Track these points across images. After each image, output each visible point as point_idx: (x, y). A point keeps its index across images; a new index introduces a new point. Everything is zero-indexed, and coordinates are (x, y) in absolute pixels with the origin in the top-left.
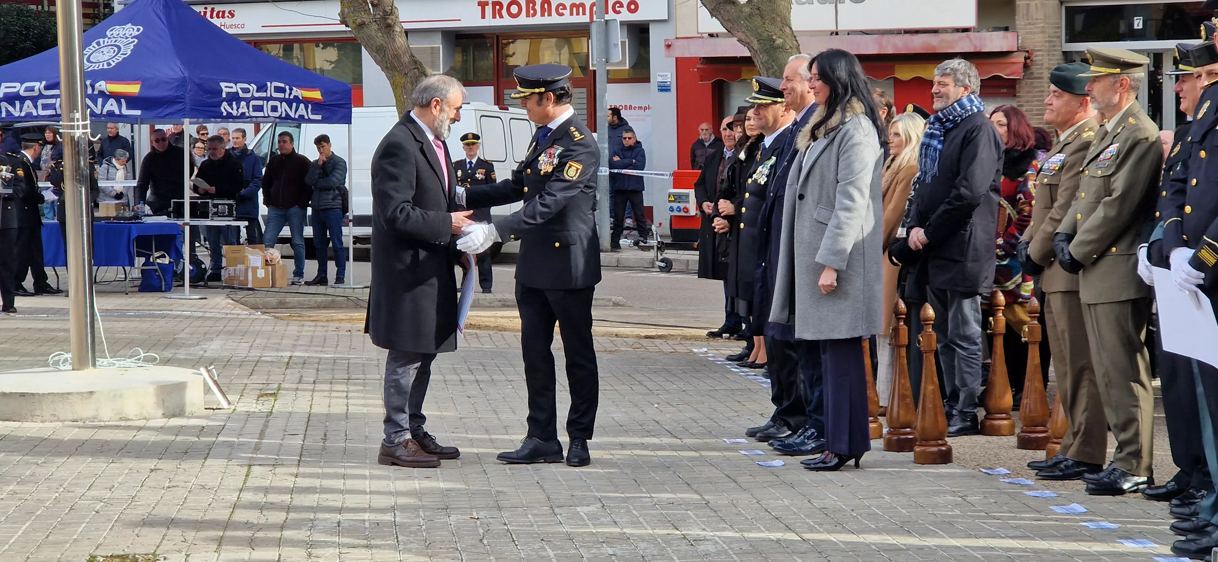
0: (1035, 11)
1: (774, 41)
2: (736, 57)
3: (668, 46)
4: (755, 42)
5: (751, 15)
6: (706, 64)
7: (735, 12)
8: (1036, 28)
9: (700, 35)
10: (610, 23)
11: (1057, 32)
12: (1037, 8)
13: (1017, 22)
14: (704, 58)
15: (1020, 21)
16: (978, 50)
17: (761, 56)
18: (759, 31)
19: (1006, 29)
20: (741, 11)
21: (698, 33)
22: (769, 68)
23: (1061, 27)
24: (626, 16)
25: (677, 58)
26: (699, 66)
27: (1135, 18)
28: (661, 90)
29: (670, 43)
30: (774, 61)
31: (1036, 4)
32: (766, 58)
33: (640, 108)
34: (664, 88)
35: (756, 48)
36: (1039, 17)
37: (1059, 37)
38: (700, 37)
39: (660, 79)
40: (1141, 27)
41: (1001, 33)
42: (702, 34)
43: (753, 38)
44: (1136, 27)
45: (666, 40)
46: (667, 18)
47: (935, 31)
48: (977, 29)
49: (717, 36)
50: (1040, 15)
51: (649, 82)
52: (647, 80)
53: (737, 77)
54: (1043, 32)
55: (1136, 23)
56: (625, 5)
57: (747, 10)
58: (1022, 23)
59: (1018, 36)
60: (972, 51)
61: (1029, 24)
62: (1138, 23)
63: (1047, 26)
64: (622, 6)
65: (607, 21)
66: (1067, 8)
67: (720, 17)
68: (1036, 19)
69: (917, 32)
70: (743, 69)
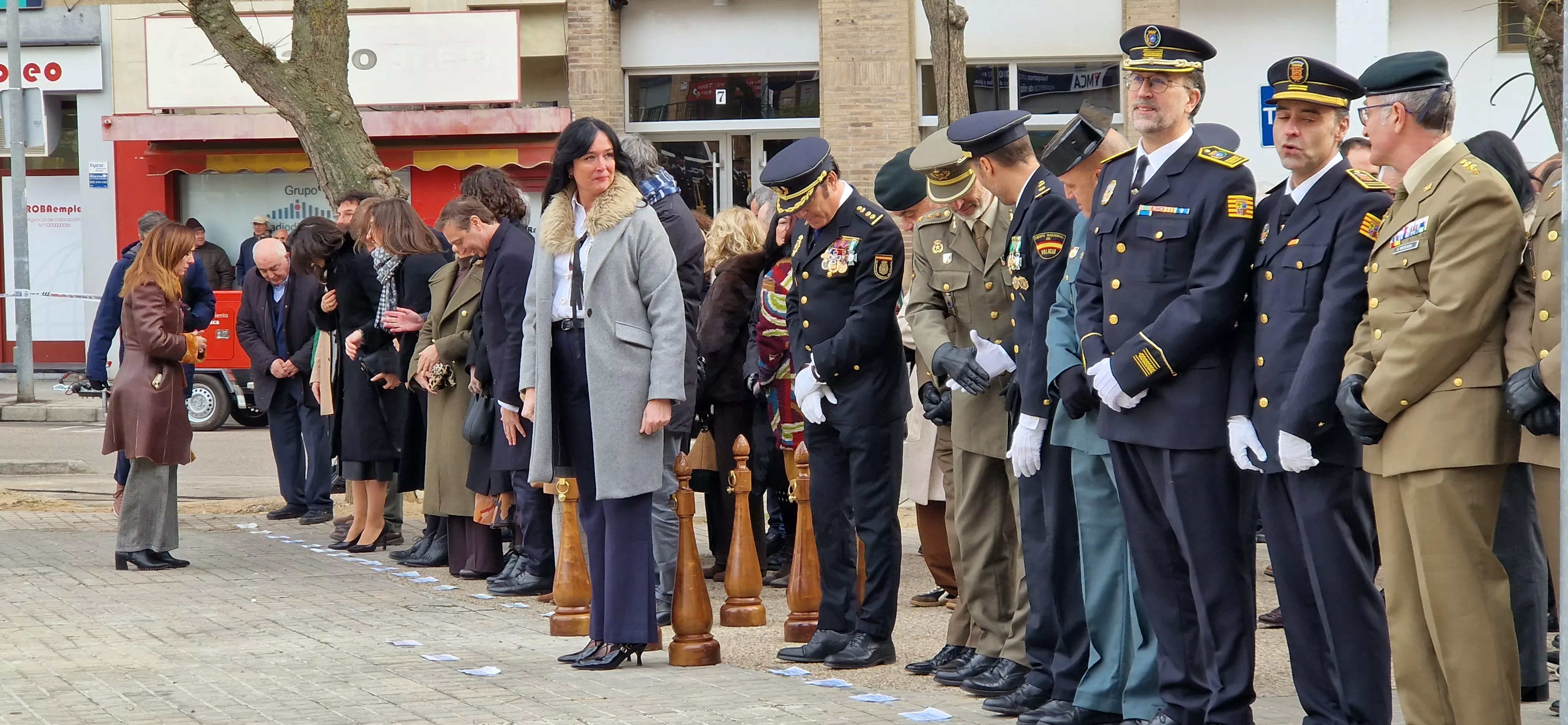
0: (592, 82)
1: (329, 113)
2: (202, 141)
3: (108, 126)
4: (303, 115)
5: (296, 79)
6: (158, 149)
7: (275, 74)
8: (595, 102)
9: (151, 111)
10: (28, 93)
11: (619, 109)
12: (595, 78)
13: (570, 96)
14: (152, 142)
15: (574, 94)
16: (522, 131)
17: (311, 134)
18: (309, 100)
19: (555, 104)
20: (283, 74)
21: (149, 108)
22: (322, 150)
23: (624, 102)
24: (43, 84)
25: (115, 142)
26: (147, 153)
27: (717, 91)
28: (95, 185)
29: (110, 122)
30: (328, 141)
31: (594, 73)
32: (319, 136)
33: (63, 209)
34: (98, 183)
35: (303, 123)
36: (598, 90)
37: (622, 115)
38: (151, 114)
39: (93, 171)
40: (724, 102)
41: (552, 109)
42: (154, 109)
43: (299, 110)
44: (718, 102)
45: (104, 118)
46: (101, 88)
47: (465, 107)
48: (519, 105)
49: (173, 113)
50: (600, 87)
51: (78, 174)
52: (75, 172)
53: (199, 167)
54: (604, 109)
55: (718, 97)
56: (42, 70)
57: (291, 71)
58: (578, 97)
59: (571, 113)
60: (514, 132)
61: (586, 97)
62: (721, 97)
63: (608, 100)
64: (37, 70)
65: (24, 90)
66: (630, 77)
67: (254, 81)
68: (595, 92)
69: (441, 107)
70: (208, 156)
